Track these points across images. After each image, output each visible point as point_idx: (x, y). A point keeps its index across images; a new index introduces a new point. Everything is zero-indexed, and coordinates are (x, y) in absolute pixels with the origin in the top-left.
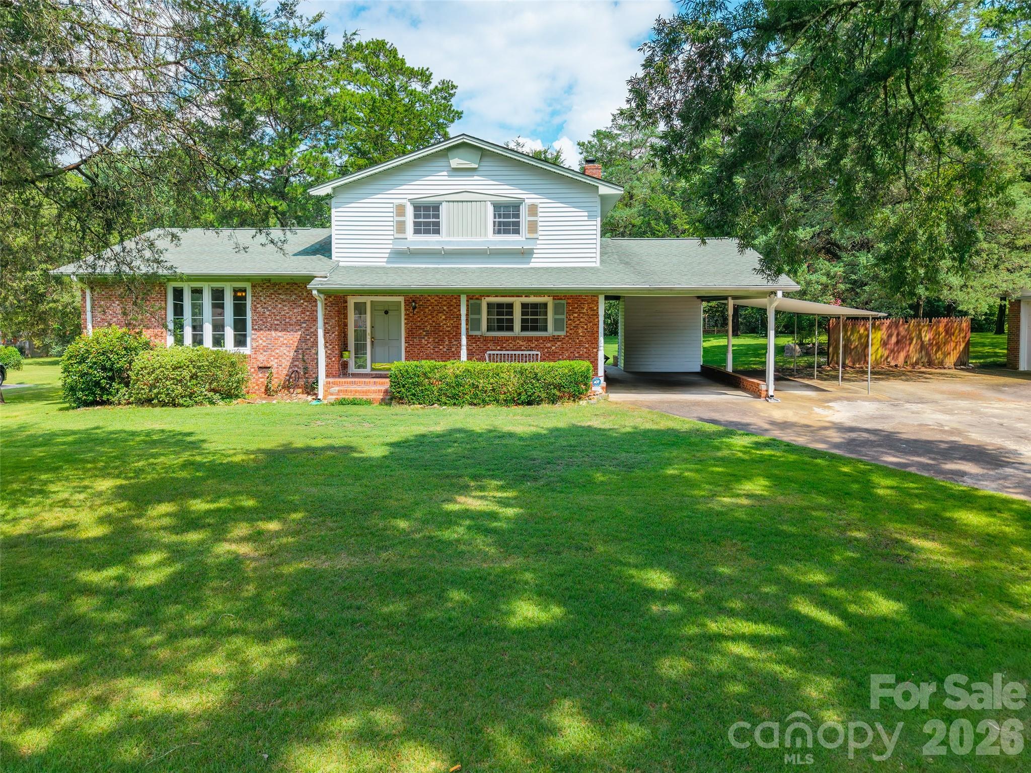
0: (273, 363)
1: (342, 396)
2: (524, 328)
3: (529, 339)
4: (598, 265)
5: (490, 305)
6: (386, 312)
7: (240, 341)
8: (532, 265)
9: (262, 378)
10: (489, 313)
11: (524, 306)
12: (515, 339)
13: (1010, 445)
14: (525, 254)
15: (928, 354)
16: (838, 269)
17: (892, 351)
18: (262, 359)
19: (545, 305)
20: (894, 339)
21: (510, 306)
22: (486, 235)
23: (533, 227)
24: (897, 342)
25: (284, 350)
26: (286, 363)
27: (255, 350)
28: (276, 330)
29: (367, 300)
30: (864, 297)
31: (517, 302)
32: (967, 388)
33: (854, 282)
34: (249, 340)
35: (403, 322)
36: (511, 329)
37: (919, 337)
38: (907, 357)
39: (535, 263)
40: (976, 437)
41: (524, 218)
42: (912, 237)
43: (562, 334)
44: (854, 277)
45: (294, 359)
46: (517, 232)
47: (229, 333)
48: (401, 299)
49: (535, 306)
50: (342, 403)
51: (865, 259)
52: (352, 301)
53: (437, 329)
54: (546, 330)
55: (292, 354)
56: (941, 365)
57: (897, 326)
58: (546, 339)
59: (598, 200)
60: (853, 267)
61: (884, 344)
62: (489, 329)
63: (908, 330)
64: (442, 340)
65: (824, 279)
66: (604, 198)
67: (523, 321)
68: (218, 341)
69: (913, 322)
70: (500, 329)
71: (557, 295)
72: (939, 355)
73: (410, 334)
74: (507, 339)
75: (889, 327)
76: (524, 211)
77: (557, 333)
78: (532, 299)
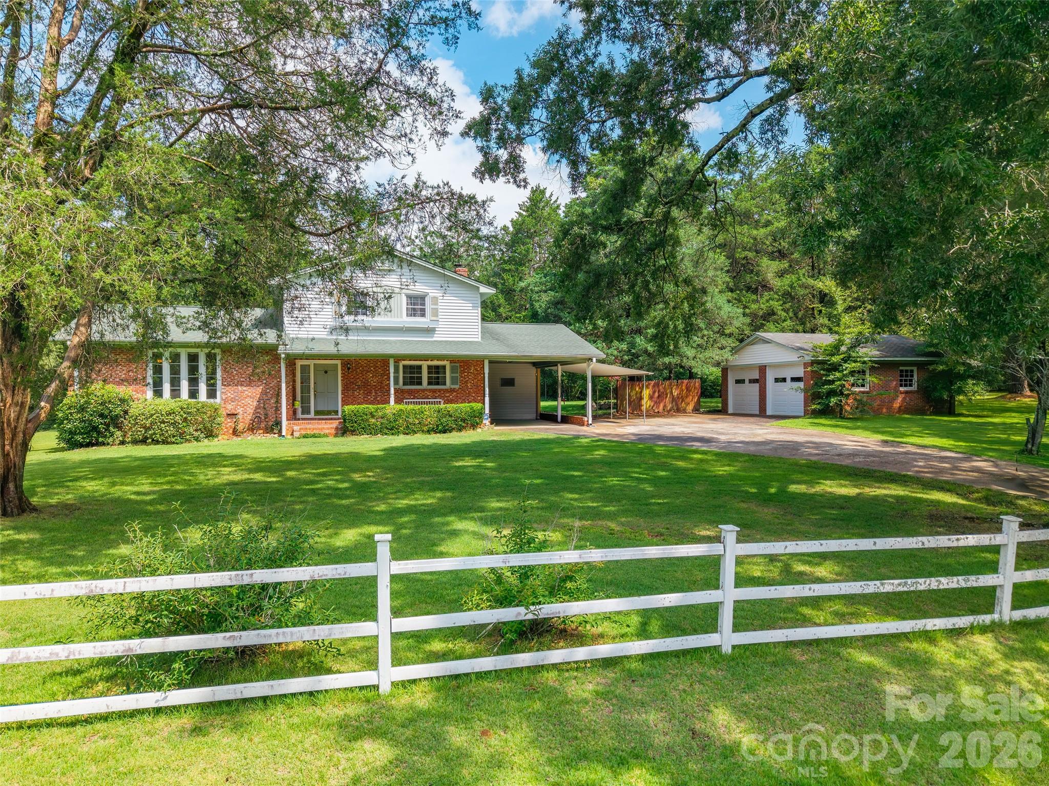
0: (240, 411)
1: (304, 432)
2: (430, 383)
3: (434, 391)
4: (480, 340)
5: (404, 367)
6: (326, 372)
7: (212, 394)
8: (434, 339)
9: (230, 423)
10: (404, 372)
11: (429, 367)
12: (423, 390)
13: (715, 436)
14: (430, 331)
15: (677, 404)
16: (624, 346)
17: (656, 402)
18: (230, 407)
19: (444, 367)
20: (656, 395)
21: (420, 367)
22: (401, 317)
23: (435, 313)
24: (659, 396)
25: (249, 401)
26: (250, 410)
27: (225, 401)
28: (242, 385)
29: (311, 363)
30: (640, 364)
31: (425, 365)
32: (698, 420)
33: (633, 354)
34: (218, 393)
35: (340, 379)
36: (420, 383)
37: (671, 393)
38: (665, 406)
39: (437, 337)
40: (700, 434)
41: (428, 306)
42: (667, 326)
43: (457, 387)
44: (633, 351)
45: (257, 408)
46: (423, 315)
47: (203, 388)
48: (339, 362)
49: (437, 367)
50: (305, 437)
51: (640, 341)
52: (299, 363)
53: (366, 384)
54: (445, 384)
55: (255, 403)
56: (684, 411)
57: (658, 386)
58: (446, 391)
59: (479, 296)
60: (632, 345)
61: (651, 397)
62: (404, 384)
63: (664, 388)
64: (370, 393)
65: (615, 353)
66: (482, 295)
67: (429, 378)
68: (193, 394)
69: (667, 382)
70: (412, 383)
71: (454, 360)
72: (683, 404)
73: (346, 389)
74: (418, 391)
75: (654, 386)
76: (427, 300)
77: (453, 387)
78: (436, 363)
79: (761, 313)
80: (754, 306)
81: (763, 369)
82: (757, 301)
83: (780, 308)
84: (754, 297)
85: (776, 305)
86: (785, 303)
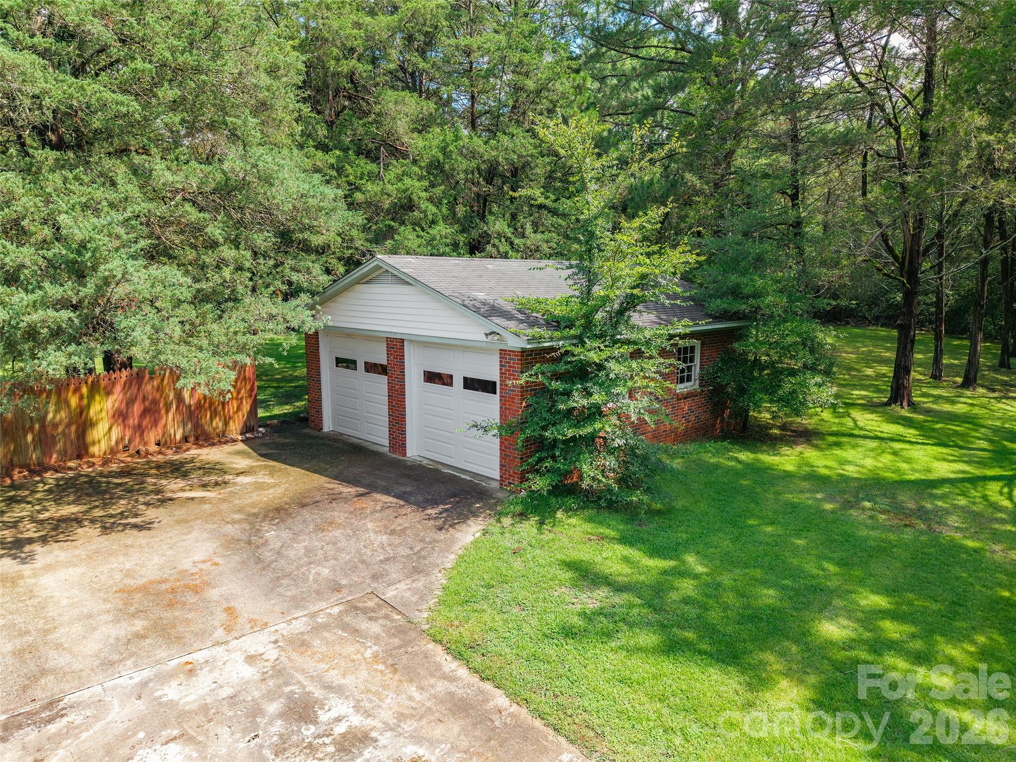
38: (164, 435)
61: (122, 417)
63: (160, 390)
72: (217, 423)
79: (387, 204)
80: (372, 188)
81: (396, 346)
82: (379, 177)
83: (424, 195)
84: (372, 167)
85: (416, 187)
86: (432, 185)
